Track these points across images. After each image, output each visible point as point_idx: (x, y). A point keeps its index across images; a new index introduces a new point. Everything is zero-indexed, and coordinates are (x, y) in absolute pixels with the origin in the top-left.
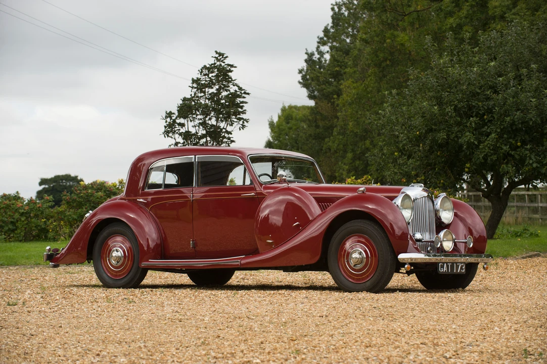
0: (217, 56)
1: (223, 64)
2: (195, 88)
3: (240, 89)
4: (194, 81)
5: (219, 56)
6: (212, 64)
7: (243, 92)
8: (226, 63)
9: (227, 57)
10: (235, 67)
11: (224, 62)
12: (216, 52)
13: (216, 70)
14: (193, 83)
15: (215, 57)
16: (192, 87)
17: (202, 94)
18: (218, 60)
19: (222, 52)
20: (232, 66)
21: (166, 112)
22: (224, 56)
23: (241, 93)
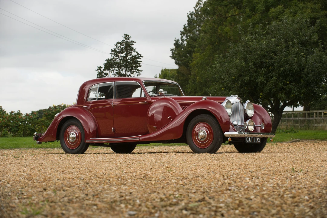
0: (125, 36)
1: (128, 41)
2: (113, 54)
3: (138, 54)
4: (112, 51)
5: (126, 36)
6: (123, 41)
7: (139, 56)
8: (130, 40)
9: (130, 37)
10: (135, 42)
11: (129, 40)
12: (125, 35)
13: (125, 44)
14: (112, 52)
15: (124, 37)
16: (112, 54)
17: (117, 57)
18: (126, 39)
19: (128, 34)
20: (133, 42)
21: (98, 67)
22: (129, 36)
23: (138, 56)
